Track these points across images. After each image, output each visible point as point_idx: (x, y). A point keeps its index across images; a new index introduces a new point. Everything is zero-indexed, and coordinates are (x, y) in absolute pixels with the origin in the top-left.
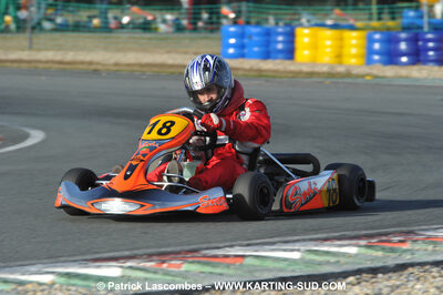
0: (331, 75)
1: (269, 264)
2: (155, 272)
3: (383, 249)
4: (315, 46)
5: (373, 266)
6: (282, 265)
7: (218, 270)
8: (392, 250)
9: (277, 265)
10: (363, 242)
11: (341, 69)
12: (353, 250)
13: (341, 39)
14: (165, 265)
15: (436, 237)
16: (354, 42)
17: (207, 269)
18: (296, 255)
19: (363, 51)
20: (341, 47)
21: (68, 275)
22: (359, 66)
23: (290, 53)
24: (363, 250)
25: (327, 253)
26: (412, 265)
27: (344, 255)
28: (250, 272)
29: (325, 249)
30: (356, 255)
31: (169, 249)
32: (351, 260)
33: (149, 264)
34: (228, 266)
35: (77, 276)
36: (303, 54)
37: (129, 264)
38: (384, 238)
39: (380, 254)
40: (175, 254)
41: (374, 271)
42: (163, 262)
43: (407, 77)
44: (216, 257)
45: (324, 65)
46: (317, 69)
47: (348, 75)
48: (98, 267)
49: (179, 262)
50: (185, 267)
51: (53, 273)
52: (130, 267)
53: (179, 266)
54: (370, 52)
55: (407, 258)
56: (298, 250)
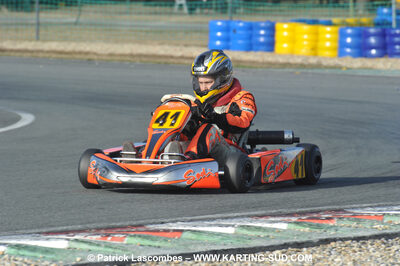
0: (302, 66)
1: (204, 238)
2: (98, 245)
3: (310, 225)
4: (293, 40)
5: (298, 241)
6: (216, 239)
7: (157, 244)
8: (319, 227)
9: (211, 239)
10: (294, 219)
11: (313, 61)
12: (283, 226)
13: (317, 34)
14: (109, 238)
15: (362, 215)
16: (328, 36)
17: (147, 242)
18: (230, 230)
19: (336, 45)
20: (317, 41)
21: (18, 247)
22: (331, 58)
23: (270, 46)
24: (292, 226)
25: (259, 228)
26: (335, 240)
27: (273, 230)
28: (186, 245)
29: (259, 225)
30: (284, 231)
31: (118, 224)
32: (279, 235)
33: (94, 238)
34: (166, 240)
35: (26, 247)
36: (282, 46)
37: (77, 237)
38: (315, 215)
39: (307, 229)
40: (122, 229)
41: (299, 246)
42: (108, 236)
43: (371, 69)
44: (158, 231)
45: (299, 57)
46: (291, 61)
47: (319, 66)
48: (48, 239)
49: (121, 236)
50: (127, 240)
51: (4, 244)
52: (77, 240)
53: (122, 240)
54: (342, 45)
55: (331, 234)
56: (233, 226)
